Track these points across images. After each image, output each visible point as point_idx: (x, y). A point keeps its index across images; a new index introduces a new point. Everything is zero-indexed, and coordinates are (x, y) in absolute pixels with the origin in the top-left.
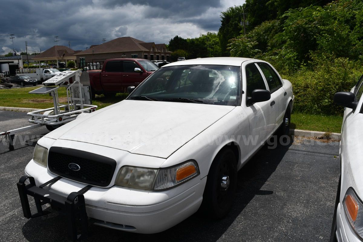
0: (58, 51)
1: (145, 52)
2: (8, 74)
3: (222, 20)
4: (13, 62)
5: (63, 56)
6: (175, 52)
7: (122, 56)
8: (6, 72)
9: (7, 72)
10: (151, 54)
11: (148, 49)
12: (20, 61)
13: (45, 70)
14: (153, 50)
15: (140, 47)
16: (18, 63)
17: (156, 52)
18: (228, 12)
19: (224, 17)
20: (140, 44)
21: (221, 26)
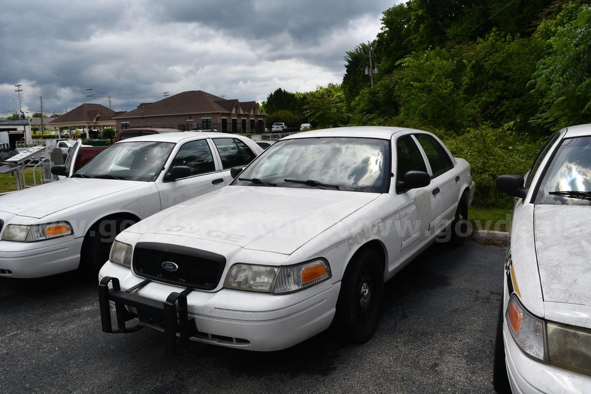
0: (88, 112)
1: (223, 114)
2: (6, 148)
3: (347, 63)
4: (15, 129)
5: (96, 120)
6: (274, 114)
7: (187, 120)
8: (4, 144)
9: (6, 145)
10: (232, 118)
11: (228, 110)
12: (26, 127)
13: (59, 142)
14: (236, 111)
15: (215, 106)
16: (24, 131)
17: (241, 114)
18: (357, 52)
19: (350, 59)
20: (215, 102)
21: (346, 73)
